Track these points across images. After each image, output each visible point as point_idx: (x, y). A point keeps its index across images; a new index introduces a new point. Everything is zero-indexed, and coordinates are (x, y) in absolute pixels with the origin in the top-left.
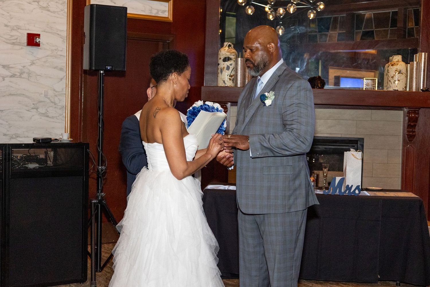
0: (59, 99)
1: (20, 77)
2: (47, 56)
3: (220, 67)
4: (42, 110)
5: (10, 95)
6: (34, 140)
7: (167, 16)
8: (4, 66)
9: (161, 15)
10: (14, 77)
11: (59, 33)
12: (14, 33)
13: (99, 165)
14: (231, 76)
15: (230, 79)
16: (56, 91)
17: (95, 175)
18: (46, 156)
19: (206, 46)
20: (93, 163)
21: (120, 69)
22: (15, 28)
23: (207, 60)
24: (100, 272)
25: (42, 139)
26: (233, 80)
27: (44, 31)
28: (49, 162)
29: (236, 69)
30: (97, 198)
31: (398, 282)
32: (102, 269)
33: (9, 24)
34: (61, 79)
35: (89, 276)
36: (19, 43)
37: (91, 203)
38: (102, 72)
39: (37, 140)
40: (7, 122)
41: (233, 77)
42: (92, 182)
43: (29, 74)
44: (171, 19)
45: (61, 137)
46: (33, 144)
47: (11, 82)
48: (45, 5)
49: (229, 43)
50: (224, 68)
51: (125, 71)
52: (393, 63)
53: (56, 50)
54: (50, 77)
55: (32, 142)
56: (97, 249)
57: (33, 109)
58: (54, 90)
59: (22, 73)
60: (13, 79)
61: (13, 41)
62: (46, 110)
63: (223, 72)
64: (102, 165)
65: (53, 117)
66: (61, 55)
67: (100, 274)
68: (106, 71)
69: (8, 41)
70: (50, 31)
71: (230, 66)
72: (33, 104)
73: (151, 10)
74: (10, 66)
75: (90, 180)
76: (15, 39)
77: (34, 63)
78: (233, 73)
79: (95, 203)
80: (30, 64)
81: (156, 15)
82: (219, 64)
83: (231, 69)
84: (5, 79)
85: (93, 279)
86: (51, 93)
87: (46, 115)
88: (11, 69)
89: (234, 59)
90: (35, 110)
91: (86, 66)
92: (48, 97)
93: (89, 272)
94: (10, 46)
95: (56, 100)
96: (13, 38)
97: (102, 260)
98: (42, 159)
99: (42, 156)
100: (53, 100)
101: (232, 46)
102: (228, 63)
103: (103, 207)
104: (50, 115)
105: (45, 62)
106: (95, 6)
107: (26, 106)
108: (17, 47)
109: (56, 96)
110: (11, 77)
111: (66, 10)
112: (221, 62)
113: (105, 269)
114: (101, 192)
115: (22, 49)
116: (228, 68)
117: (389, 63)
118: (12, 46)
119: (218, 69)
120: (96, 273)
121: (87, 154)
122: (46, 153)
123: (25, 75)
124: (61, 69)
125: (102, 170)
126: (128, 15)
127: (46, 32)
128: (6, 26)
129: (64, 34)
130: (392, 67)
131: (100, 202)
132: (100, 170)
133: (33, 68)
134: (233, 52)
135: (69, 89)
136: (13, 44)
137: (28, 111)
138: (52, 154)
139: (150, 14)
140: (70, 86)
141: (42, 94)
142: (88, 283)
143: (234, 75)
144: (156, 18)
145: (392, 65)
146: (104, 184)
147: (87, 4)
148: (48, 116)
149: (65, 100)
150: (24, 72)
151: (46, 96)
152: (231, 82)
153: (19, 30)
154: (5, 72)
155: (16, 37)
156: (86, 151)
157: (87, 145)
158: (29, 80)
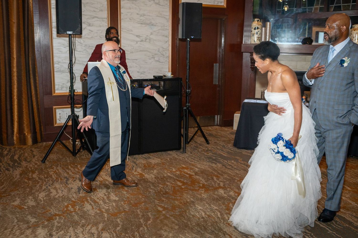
0: (165, 52)
1: (145, 41)
2: (159, 30)
3: (252, 32)
4: (156, 59)
5: (141, 51)
6: (154, 77)
7: (223, 5)
8: (137, 36)
9: (220, 4)
10: (142, 41)
11: (165, 17)
12: (142, 18)
13: (187, 89)
14: (258, 38)
15: (258, 40)
16: (164, 49)
17: (185, 95)
18: (160, 84)
19: (245, 21)
20: (184, 89)
21: (198, 38)
22: (142, 15)
23: (245, 29)
24: (188, 144)
25: (158, 77)
26: (259, 40)
27: (157, 16)
28: (161, 88)
29: (261, 34)
30: (186, 106)
31: (352, 155)
32: (188, 143)
33: (139, 13)
34: (166, 42)
35: (182, 146)
36: (145, 23)
37: (183, 109)
38: (189, 39)
39: (155, 77)
40: (139, 65)
41: (260, 38)
42: (184, 99)
43: (150, 39)
44: (225, 6)
45: (167, 74)
46: (154, 79)
47: (140, 44)
48: (158, 2)
49: (258, 19)
50: (254, 33)
51: (201, 39)
52: (355, 29)
53: (164, 26)
54: (161, 41)
55: (153, 78)
56: (186, 133)
57: (152, 58)
58: (163, 48)
59: (146, 39)
60: (142, 43)
61: (142, 22)
62: (159, 58)
63: (254, 36)
64: (188, 89)
65: (162, 62)
66: (166, 29)
67: (187, 145)
68: (191, 39)
69: (139, 22)
70: (161, 16)
71: (258, 32)
72: (152, 56)
73: (214, 2)
74: (140, 36)
75: (183, 97)
76: (142, 21)
77: (152, 34)
78: (260, 36)
79: (185, 109)
80: (150, 34)
81: (217, 5)
82: (251, 31)
83: (258, 34)
84: (138, 42)
85: (185, 148)
86: (161, 50)
87: (158, 61)
88: (141, 37)
89: (260, 28)
90: (153, 59)
91: (180, 36)
92: (160, 51)
93: (182, 144)
94: (140, 25)
95: (164, 53)
96: (141, 21)
97: (189, 138)
98: (158, 86)
99: (158, 85)
100: (162, 53)
101: (260, 20)
102: (256, 31)
103: (189, 111)
104: (161, 61)
105: (158, 33)
106: (185, 3)
107: (149, 57)
108: (144, 25)
109: (164, 51)
110: (141, 41)
111: (169, 4)
112: (253, 30)
113: (191, 143)
114: (188, 103)
115: (146, 26)
116: (257, 33)
117: (352, 29)
118: (141, 25)
119: (251, 34)
120: (186, 145)
121: (181, 84)
122: (160, 83)
123: (148, 40)
124: (166, 37)
125: (189, 92)
126: (203, 5)
127: (159, 17)
128: (138, 14)
129: (168, 17)
130: (354, 31)
131: (188, 108)
132: (188, 92)
133: (152, 36)
134: (260, 24)
135: (171, 47)
136: (142, 24)
137: (150, 59)
138: (162, 83)
139: (214, 4)
140: (171, 46)
141: (156, 50)
142: (182, 150)
143: (260, 37)
144: (217, 6)
145: (354, 30)
146: (190, 99)
147: (180, 3)
148: (160, 62)
149: (169, 53)
150: (147, 39)
151: (158, 51)
152: (258, 41)
153: (145, 16)
154: (138, 39)
155: (143, 20)
156: (181, 82)
157: (181, 79)
158: (150, 43)
